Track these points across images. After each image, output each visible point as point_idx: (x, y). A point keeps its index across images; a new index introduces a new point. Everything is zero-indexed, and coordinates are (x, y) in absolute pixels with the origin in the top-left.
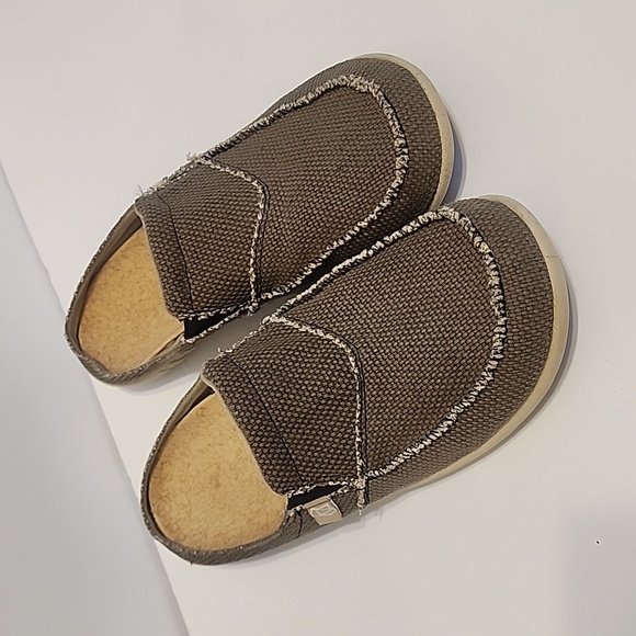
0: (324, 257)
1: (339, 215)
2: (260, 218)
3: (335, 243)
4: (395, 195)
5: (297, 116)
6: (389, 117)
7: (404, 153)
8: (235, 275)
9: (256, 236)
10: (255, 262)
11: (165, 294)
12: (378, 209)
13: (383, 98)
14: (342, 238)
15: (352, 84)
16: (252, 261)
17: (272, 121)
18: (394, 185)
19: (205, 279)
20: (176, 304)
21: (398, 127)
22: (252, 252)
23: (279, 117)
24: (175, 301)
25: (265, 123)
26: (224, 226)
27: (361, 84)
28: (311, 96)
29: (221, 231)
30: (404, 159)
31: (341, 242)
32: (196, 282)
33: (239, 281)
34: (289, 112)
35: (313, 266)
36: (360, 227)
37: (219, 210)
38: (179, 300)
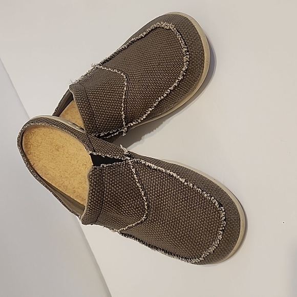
0: (155, 105)
1: (160, 85)
2: (125, 89)
3: (160, 98)
4: (185, 74)
5: (139, 43)
7: (187, 55)
8: (116, 116)
9: (124, 97)
10: (124, 109)
11: (85, 125)
12: (177, 81)
13: (176, 31)
15: (163, 26)
17: (128, 46)
18: (184, 69)
19: (102, 118)
20: (90, 130)
21: (184, 43)
22: (123, 105)
23: (131, 44)
24: (90, 128)
25: (125, 47)
26: (109, 94)
27: (166, 26)
28: (145, 33)
29: (108, 96)
30: (187, 57)
31: (162, 97)
32: (98, 120)
33: (117, 118)
34: (136, 41)
35: (151, 109)
36: (170, 90)
37: (106, 87)
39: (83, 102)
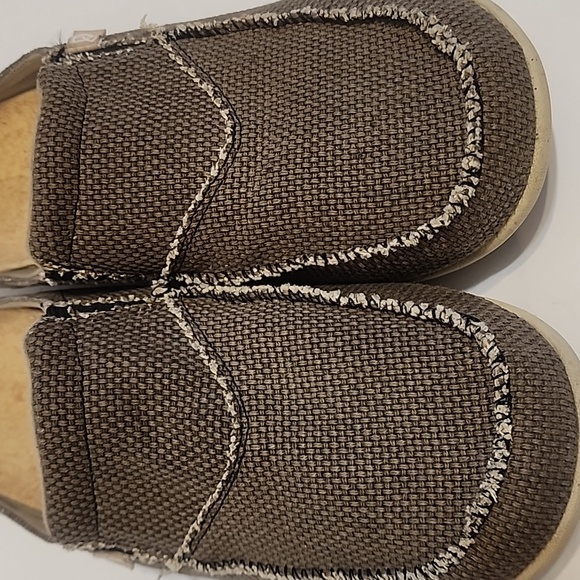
0: (288, 269)
1: (333, 224)
2: (214, 172)
3: (311, 259)
4: (430, 237)
6: (471, 115)
7: (470, 184)
8: (148, 240)
9: (199, 197)
10: (184, 234)
11: (34, 229)
12: (395, 242)
13: (471, 79)
14: (324, 257)
15: (430, 31)
16: (180, 232)
17: (283, 23)
18: (436, 223)
19: (100, 228)
20: (45, 249)
21: (478, 138)
22: (185, 219)
24: (46, 244)
25: (272, 21)
26: (156, 162)
27: (443, 38)
28: (355, 13)
29: (149, 168)
30: (466, 193)
31: (321, 262)
32: (86, 228)
33: (151, 249)
34: (314, 21)
35: (267, 273)
36: (358, 255)
37: (156, 132)
38: (51, 244)
39: (58, 149)
